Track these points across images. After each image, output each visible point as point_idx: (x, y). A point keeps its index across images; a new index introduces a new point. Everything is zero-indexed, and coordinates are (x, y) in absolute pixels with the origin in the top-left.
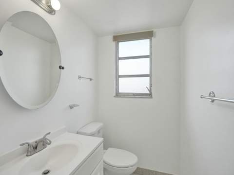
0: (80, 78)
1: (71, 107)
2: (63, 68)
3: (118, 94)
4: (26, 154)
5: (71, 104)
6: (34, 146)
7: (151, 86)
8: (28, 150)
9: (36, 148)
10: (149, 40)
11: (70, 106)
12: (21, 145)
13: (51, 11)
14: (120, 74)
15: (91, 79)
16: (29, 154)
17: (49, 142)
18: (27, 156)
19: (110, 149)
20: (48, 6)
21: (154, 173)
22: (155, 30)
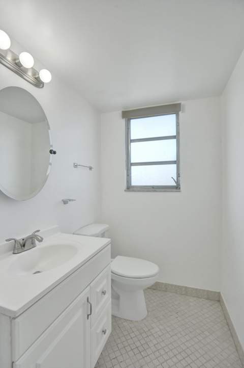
0: (76, 166)
1: (65, 202)
2: (55, 153)
3: (129, 188)
4: (12, 252)
5: (65, 198)
6: (21, 243)
7: (178, 175)
8: (15, 247)
9: (24, 246)
10: (175, 115)
11: (63, 200)
12: (7, 240)
13: (38, 83)
14: (132, 162)
15: (91, 168)
16: (16, 252)
17: (40, 238)
18: (14, 253)
19: (118, 257)
20: (35, 78)
21: (184, 289)
22: (182, 103)
